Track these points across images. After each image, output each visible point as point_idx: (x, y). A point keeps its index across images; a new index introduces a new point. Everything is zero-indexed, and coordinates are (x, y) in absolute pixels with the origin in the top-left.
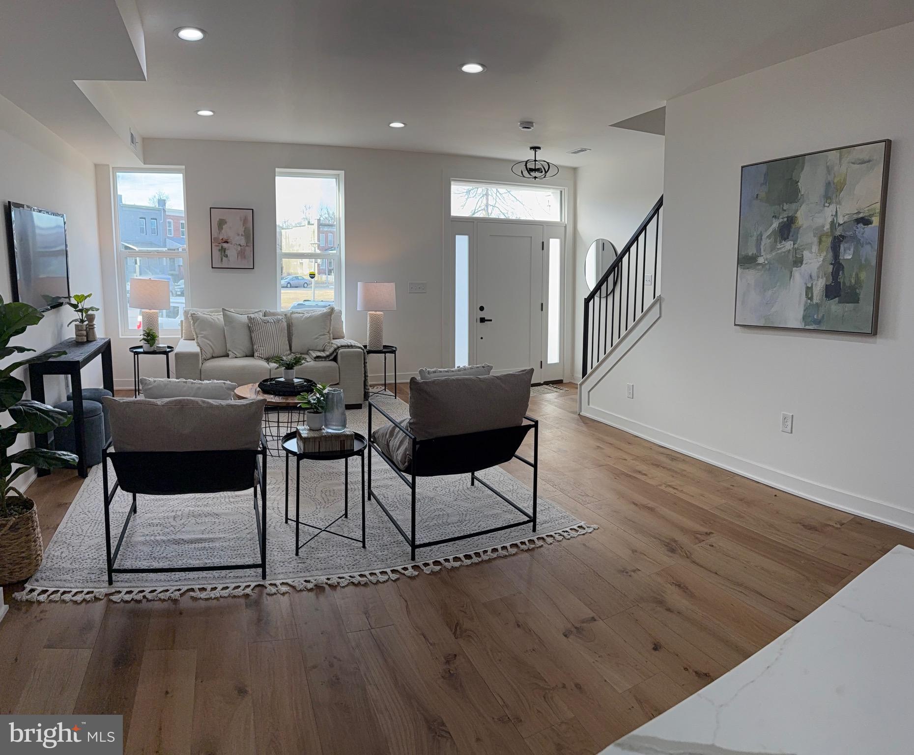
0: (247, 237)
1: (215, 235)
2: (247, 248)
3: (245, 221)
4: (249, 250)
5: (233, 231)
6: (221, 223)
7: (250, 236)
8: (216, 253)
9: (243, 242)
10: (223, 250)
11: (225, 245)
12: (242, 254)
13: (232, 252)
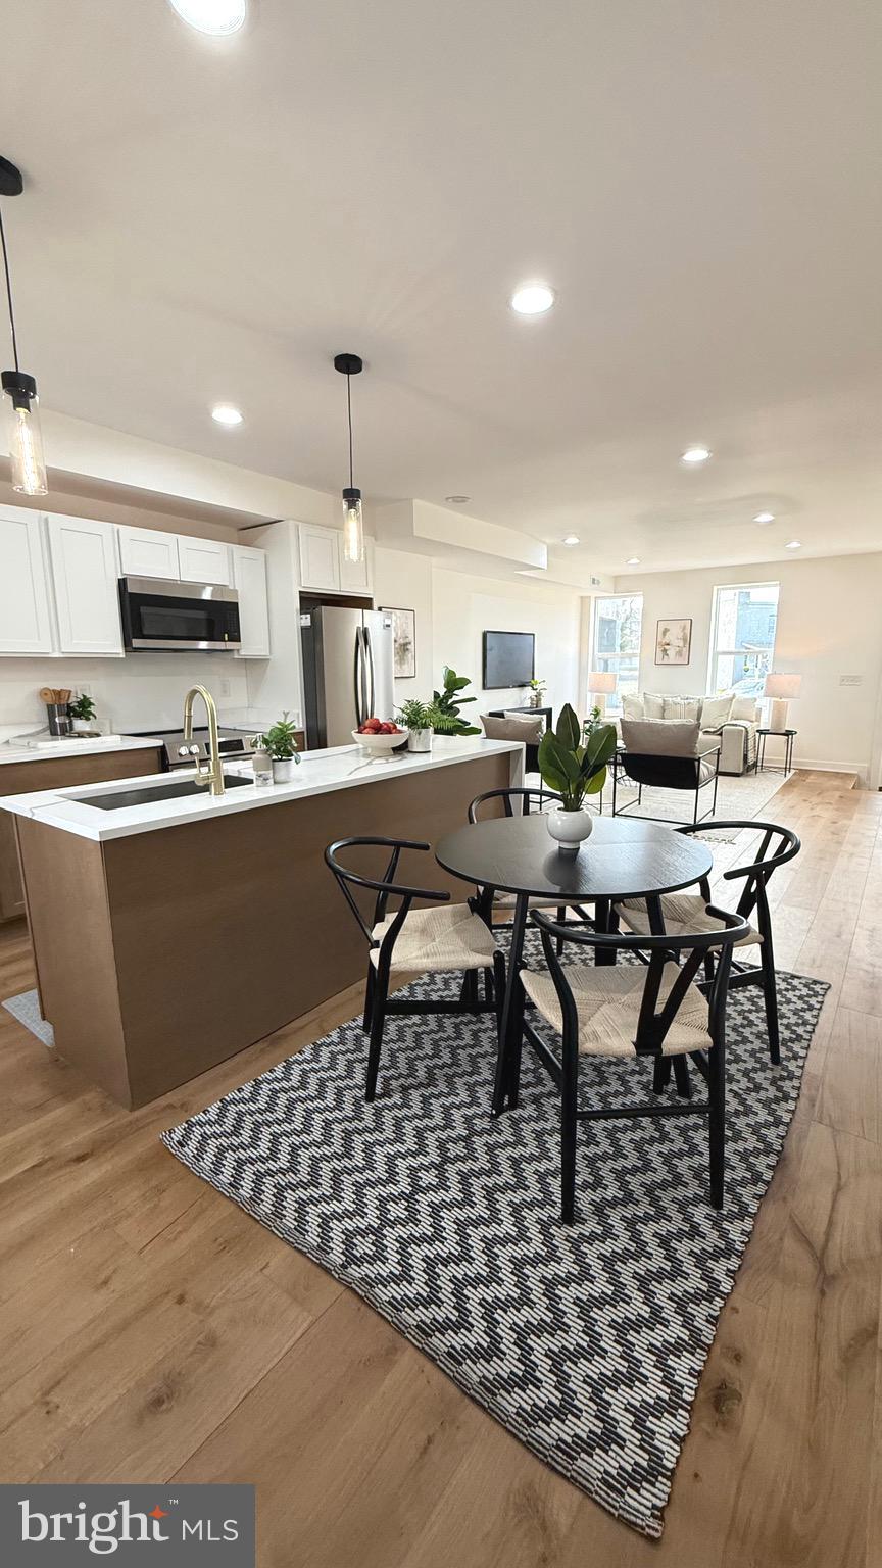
0: (685, 640)
1: (659, 640)
2: (684, 649)
3: (684, 628)
4: (685, 650)
5: (674, 636)
6: (665, 631)
7: (687, 641)
8: (660, 654)
9: (681, 644)
10: (665, 651)
11: (667, 647)
12: (679, 654)
13: (671, 652)
